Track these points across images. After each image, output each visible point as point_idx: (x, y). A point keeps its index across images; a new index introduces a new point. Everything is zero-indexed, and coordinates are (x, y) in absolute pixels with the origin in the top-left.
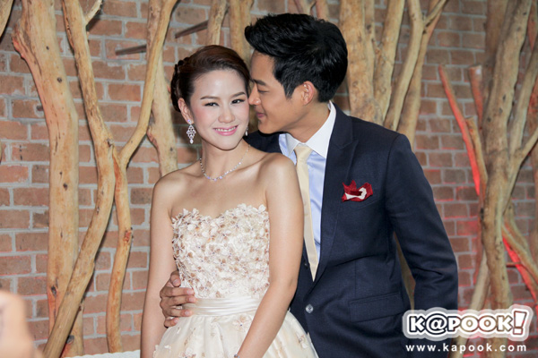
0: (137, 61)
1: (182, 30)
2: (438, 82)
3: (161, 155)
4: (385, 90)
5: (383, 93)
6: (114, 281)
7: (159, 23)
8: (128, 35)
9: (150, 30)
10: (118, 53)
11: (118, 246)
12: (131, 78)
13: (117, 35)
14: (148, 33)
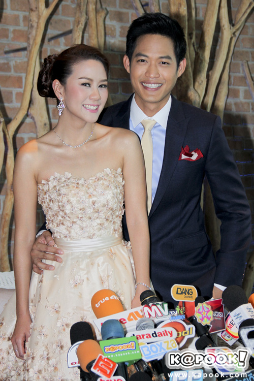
0: (20, 58)
1: (53, 36)
2: (241, 74)
3: (38, 129)
4: (202, 82)
5: (200, 84)
6: (4, 220)
7: (37, 31)
8: (14, 39)
9: (30, 36)
10: (7, 52)
11: (7, 195)
12: (16, 72)
13: (5, 39)
14: (29, 39)
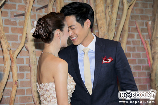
0: (22, 19)
1: (39, 8)
2: (135, 27)
5: (112, 31)
7: (29, 5)
8: (19, 9)
9: (26, 8)
10: (15, 16)
11: (13, 87)
12: (20, 25)
13: (14, 9)
14: (25, 9)
